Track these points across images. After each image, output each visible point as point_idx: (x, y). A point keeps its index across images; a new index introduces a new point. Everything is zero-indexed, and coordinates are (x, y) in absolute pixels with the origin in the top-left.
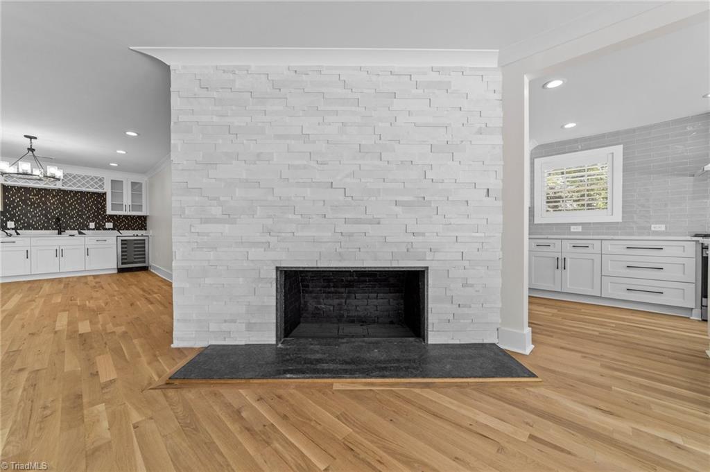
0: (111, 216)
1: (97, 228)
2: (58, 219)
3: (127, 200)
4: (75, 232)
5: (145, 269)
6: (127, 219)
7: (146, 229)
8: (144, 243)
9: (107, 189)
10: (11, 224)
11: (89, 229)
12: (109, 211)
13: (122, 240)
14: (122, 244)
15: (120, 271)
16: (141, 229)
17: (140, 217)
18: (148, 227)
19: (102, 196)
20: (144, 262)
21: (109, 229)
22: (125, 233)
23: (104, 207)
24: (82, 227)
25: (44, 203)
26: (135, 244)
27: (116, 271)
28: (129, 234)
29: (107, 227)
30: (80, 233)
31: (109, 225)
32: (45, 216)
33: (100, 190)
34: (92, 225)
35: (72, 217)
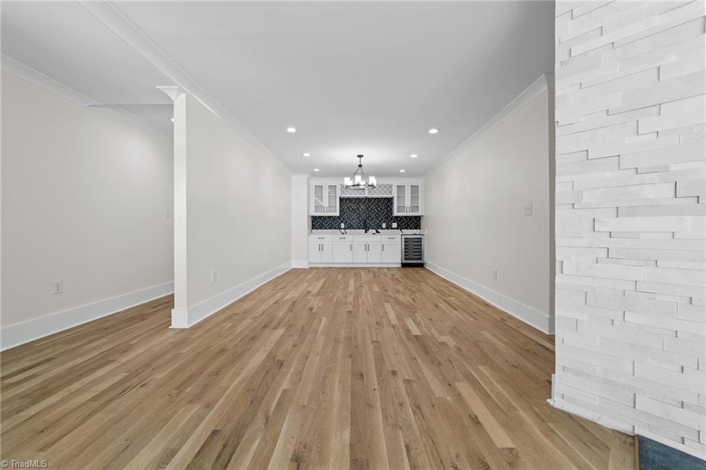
0: (396, 217)
1: (387, 228)
2: (366, 221)
3: (408, 203)
4: (374, 231)
5: (421, 265)
6: (406, 219)
7: (420, 229)
8: (421, 242)
9: (394, 194)
10: (343, 225)
11: (382, 229)
12: (396, 213)
13: (405, 239)
14: (405, 242)
15: (404, 265)
16: (416, 228)
17: (415, 217)
18: (422, 227)
19: (390, 200)
20: (420, 259)
21: (395, 229)
22: (406, 231)
23: (391, 210)
24: (378, 227)
25: (359, 210)
26: (414, 242)
27: (400, 266)
28: (410, 233)
29: (393, 227)
30: (377, 232)
31: (395, 225)
32: (359, 219)
33: (389, 196)
34: (384, 225)
35: (372, 219)
